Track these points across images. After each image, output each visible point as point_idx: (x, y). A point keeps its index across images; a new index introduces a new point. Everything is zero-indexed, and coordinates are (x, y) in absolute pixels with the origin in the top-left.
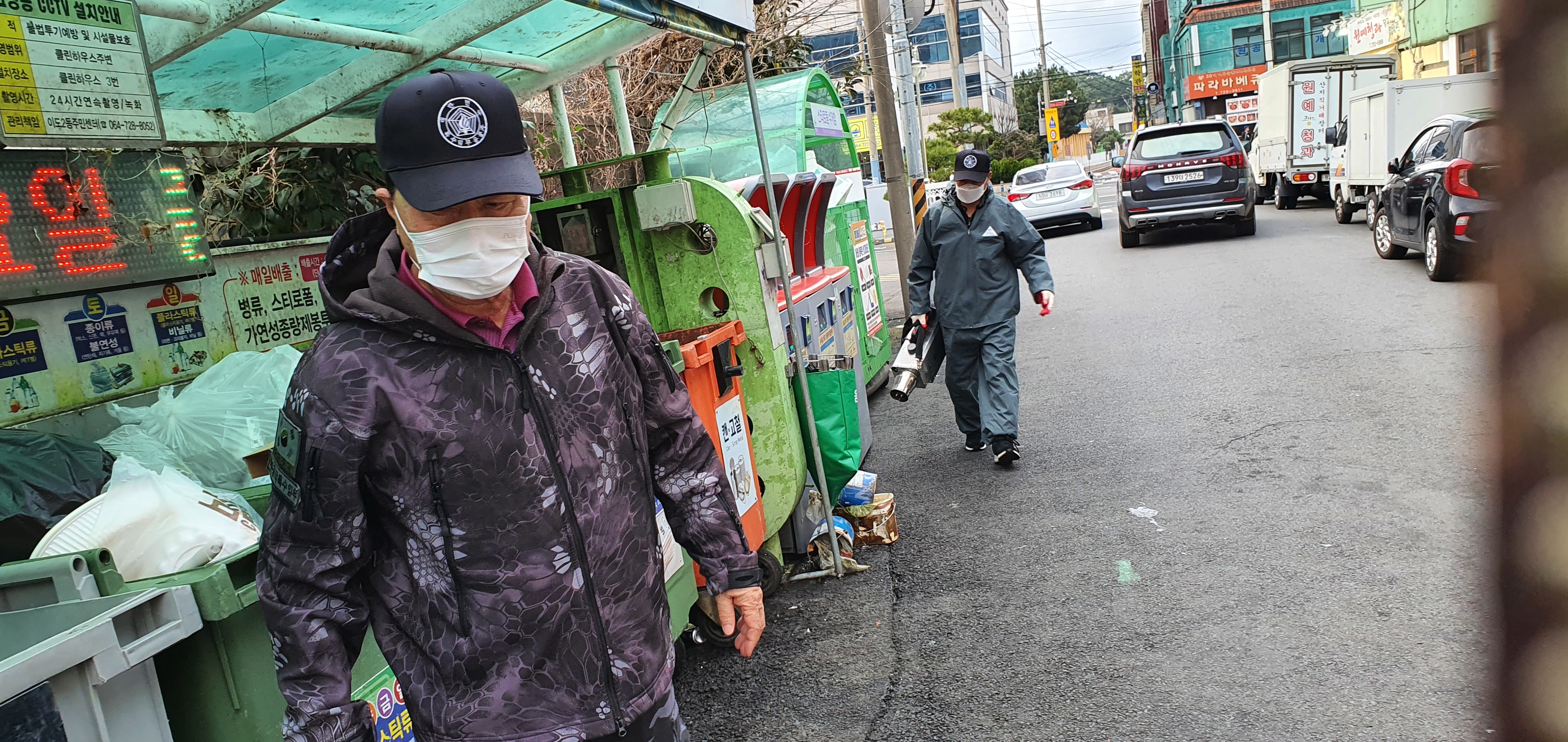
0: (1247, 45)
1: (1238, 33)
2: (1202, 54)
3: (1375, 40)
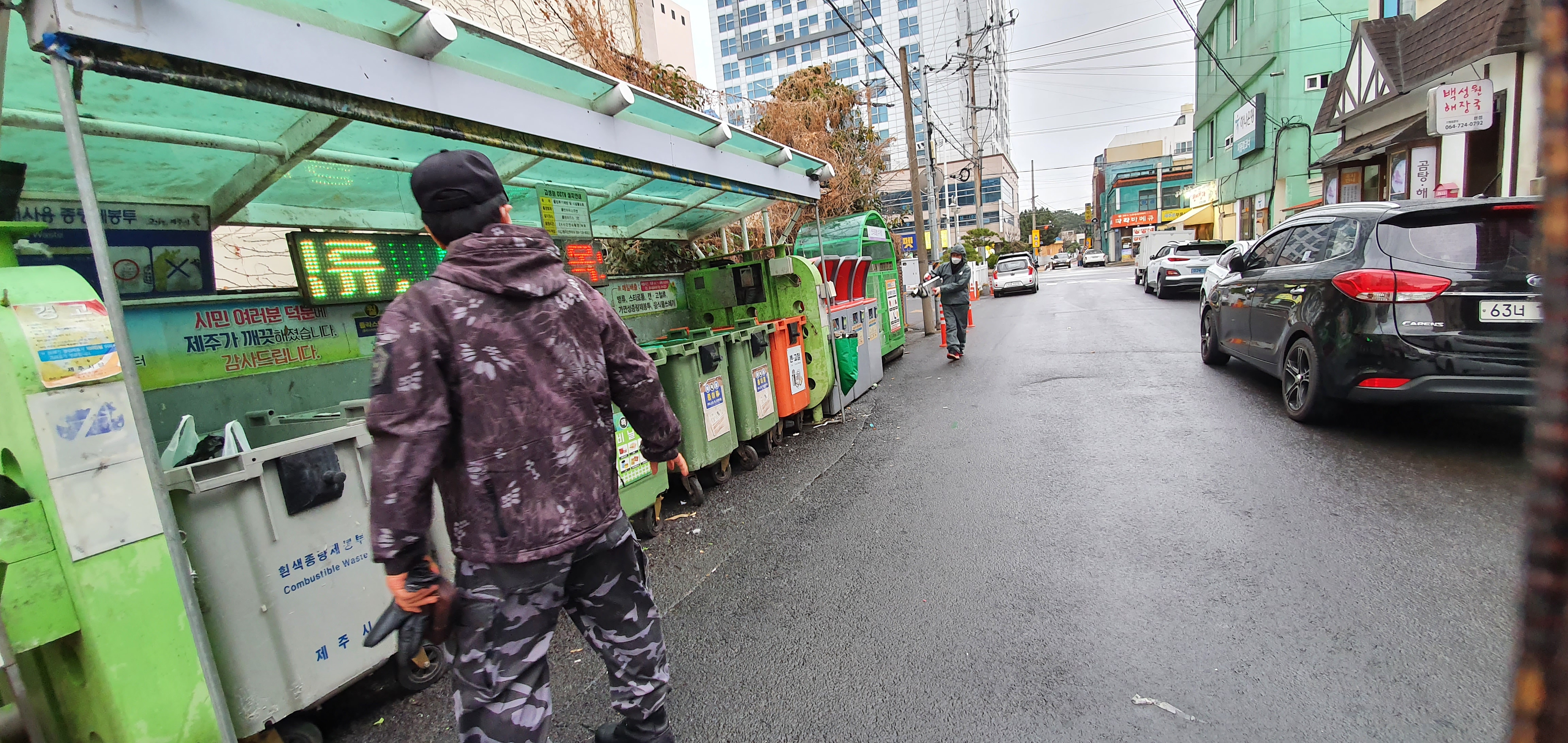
0: (1148, 200)
1: (1142, 193)
2: (1121, 204)
3: (1203, 200)
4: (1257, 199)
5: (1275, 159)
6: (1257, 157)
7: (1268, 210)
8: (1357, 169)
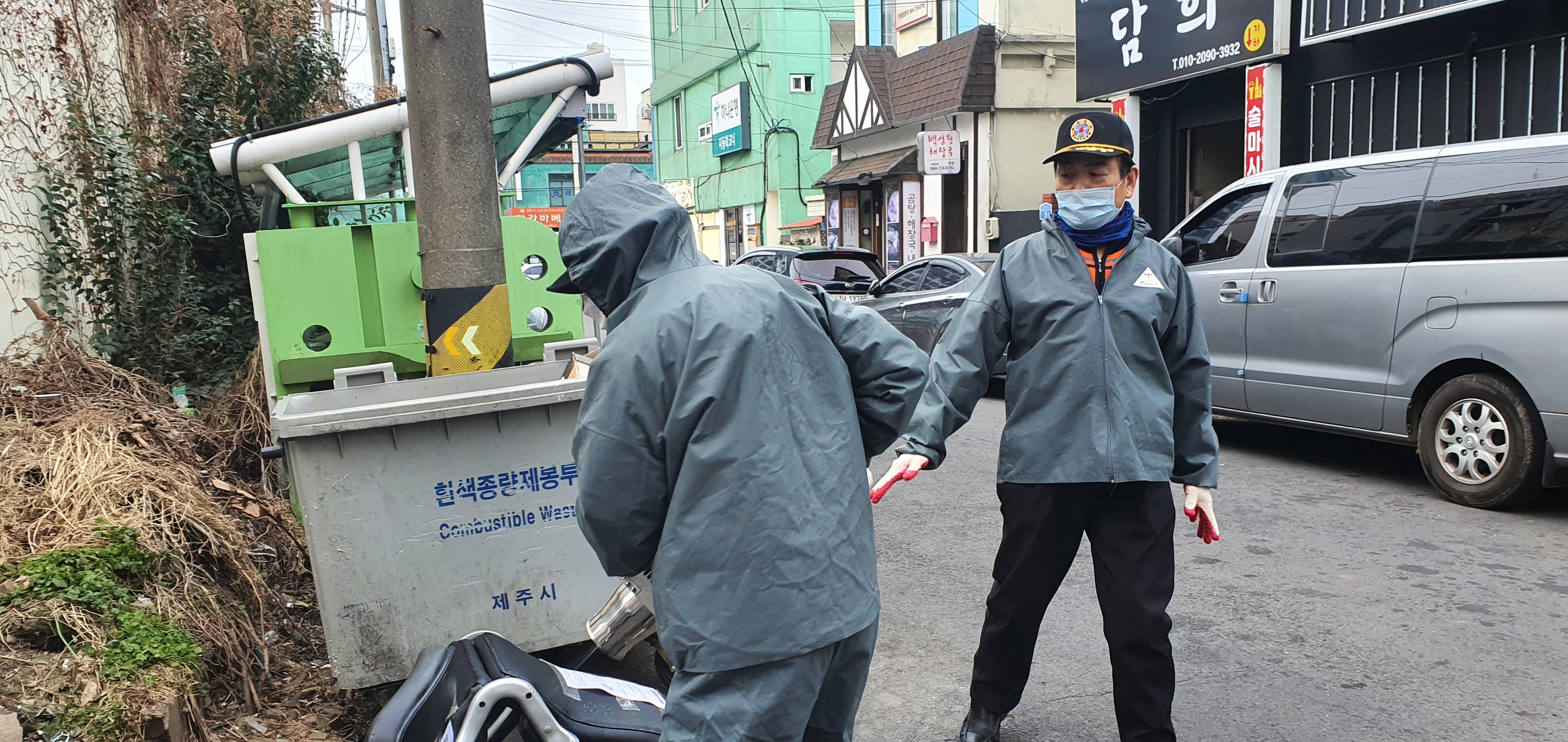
0: (561, 189)
1: (553, 177)
2: (524, 190)
4: (745, 211)
5: (765, 166)
6: (743, 160)
7: (760, 226)
8: (854, 193)
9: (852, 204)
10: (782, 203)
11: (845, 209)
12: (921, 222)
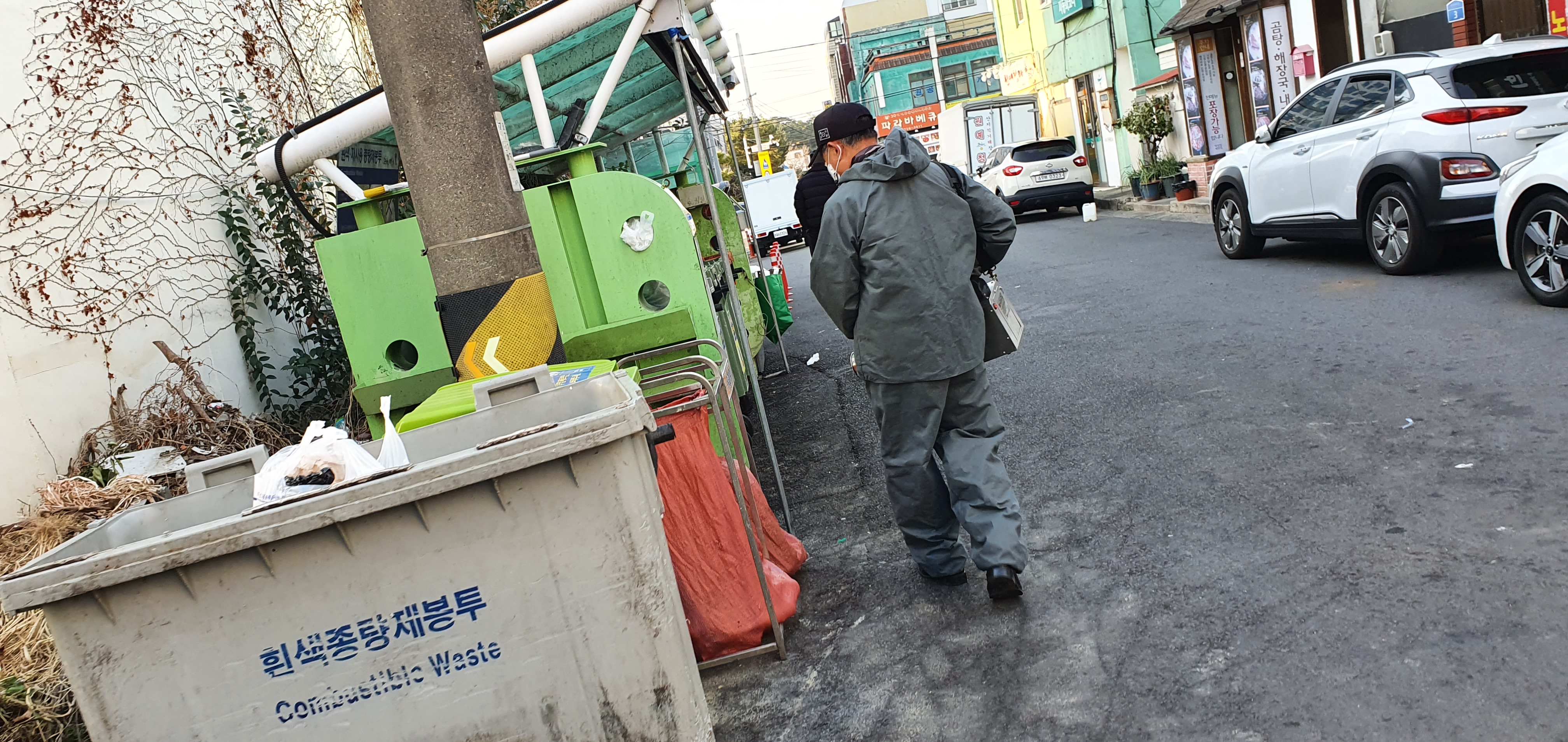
0: (922, 87)
1: (913, 78)
2: (886, 97)
3: (1020, 83)
4: (1096, 76)
5: (1110, 20)
6: (1087, 20)
7: (1112, 90)
8: (1210, 34)
9: (1208, 47)
10: (1133, 59)
11: (1199, 55)
12: (1292, 54)
